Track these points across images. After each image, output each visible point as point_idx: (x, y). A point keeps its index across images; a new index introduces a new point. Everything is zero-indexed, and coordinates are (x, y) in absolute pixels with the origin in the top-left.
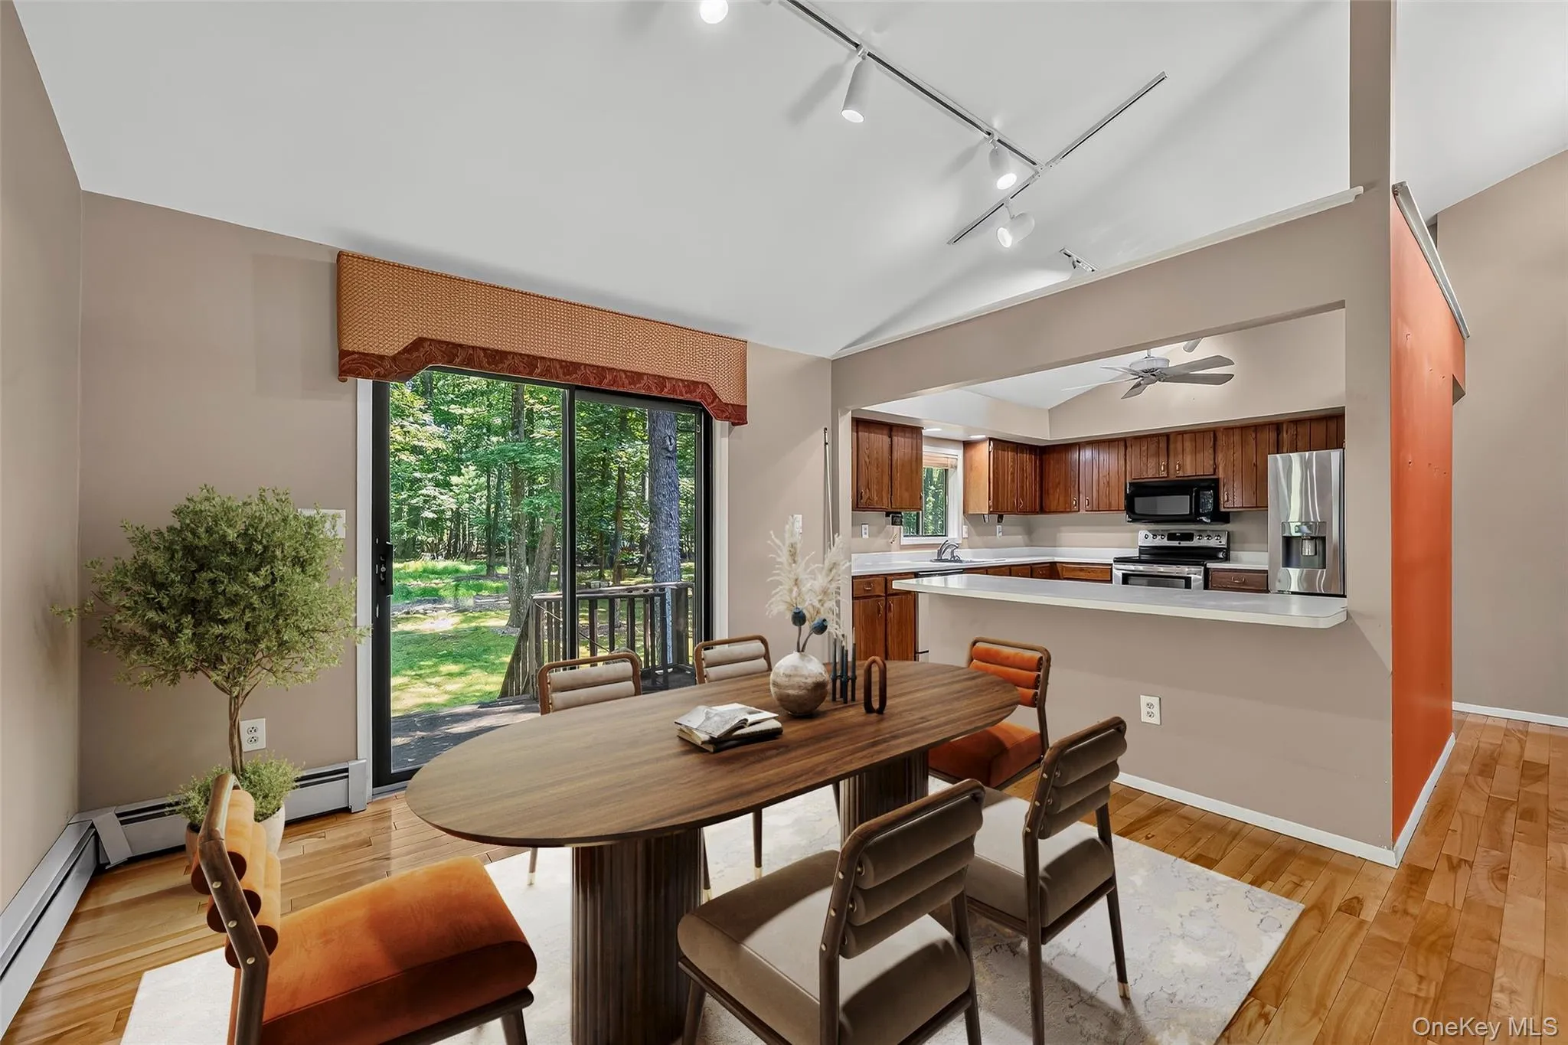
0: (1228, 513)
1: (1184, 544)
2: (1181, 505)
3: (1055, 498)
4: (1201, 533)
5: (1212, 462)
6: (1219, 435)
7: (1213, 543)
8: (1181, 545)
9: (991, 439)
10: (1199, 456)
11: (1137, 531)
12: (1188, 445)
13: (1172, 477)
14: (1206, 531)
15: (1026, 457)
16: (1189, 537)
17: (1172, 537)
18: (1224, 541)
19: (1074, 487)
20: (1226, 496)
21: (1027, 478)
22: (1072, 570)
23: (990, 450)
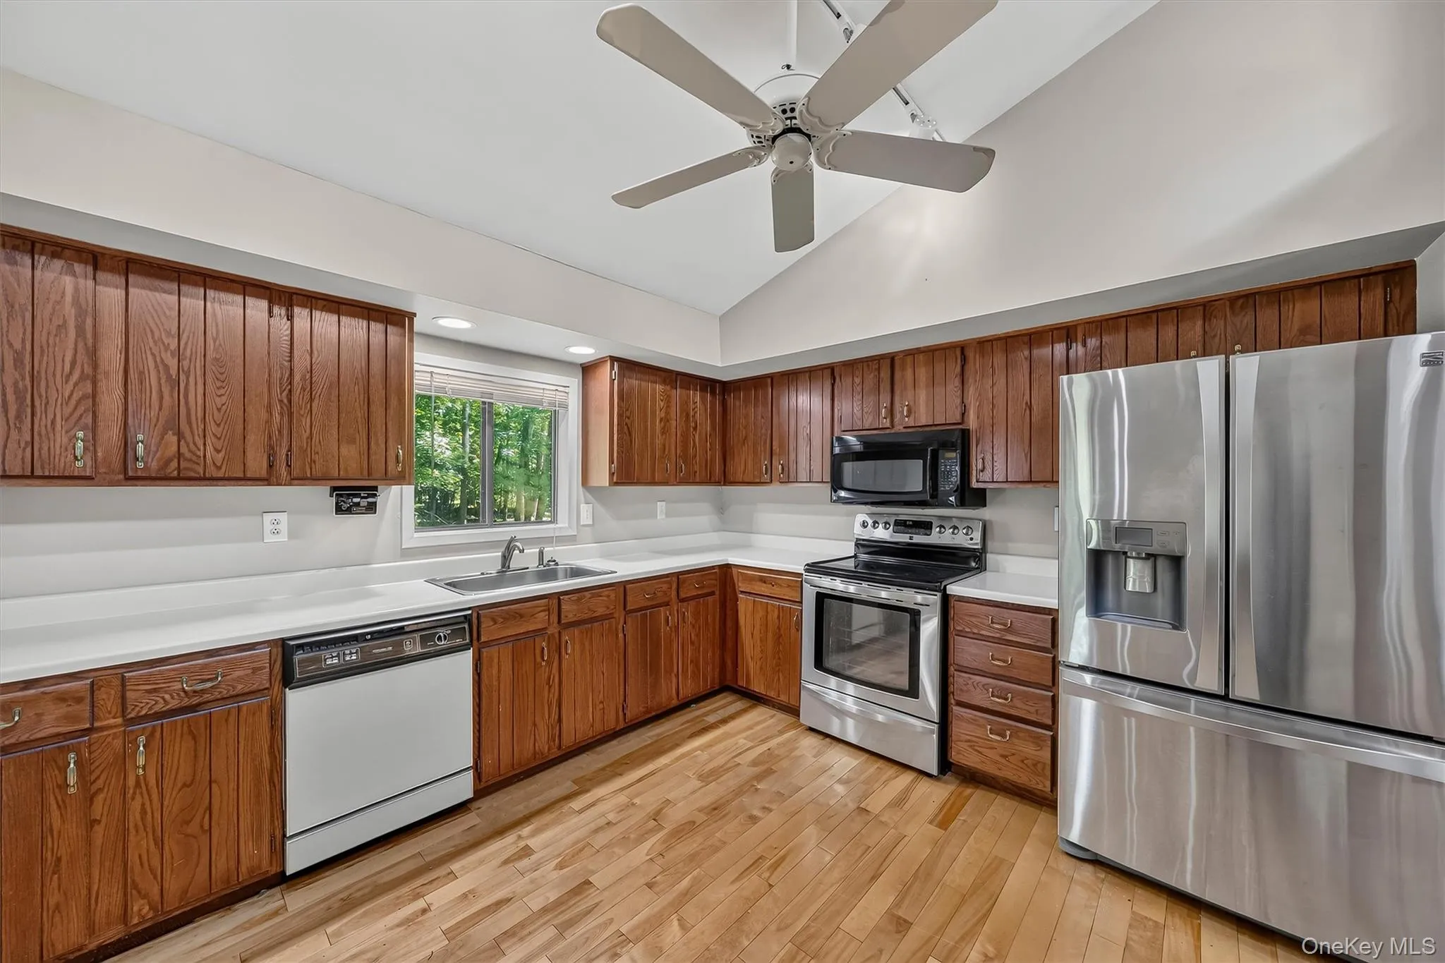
0: (984, 490)
1: (919, 539)
2: (912, 476)
3: (742, 462)
4: (943, 522)
5: (958, 401)
6: (970, 354)
7: (960, 539)
8: (914, 541)
9: (613, 359)
10: (939, 390)
11: (854, 515)
12: (922, 373)
13: (899, 428)
14: (950, 518)
15: (696, 397)
16: (925, 526)
17: (901, 525)
18: (977, 535)
19: (765, 443)
20: (980, 461)
21: (695, 428)
22: (751, 579)
23: (614, 378)
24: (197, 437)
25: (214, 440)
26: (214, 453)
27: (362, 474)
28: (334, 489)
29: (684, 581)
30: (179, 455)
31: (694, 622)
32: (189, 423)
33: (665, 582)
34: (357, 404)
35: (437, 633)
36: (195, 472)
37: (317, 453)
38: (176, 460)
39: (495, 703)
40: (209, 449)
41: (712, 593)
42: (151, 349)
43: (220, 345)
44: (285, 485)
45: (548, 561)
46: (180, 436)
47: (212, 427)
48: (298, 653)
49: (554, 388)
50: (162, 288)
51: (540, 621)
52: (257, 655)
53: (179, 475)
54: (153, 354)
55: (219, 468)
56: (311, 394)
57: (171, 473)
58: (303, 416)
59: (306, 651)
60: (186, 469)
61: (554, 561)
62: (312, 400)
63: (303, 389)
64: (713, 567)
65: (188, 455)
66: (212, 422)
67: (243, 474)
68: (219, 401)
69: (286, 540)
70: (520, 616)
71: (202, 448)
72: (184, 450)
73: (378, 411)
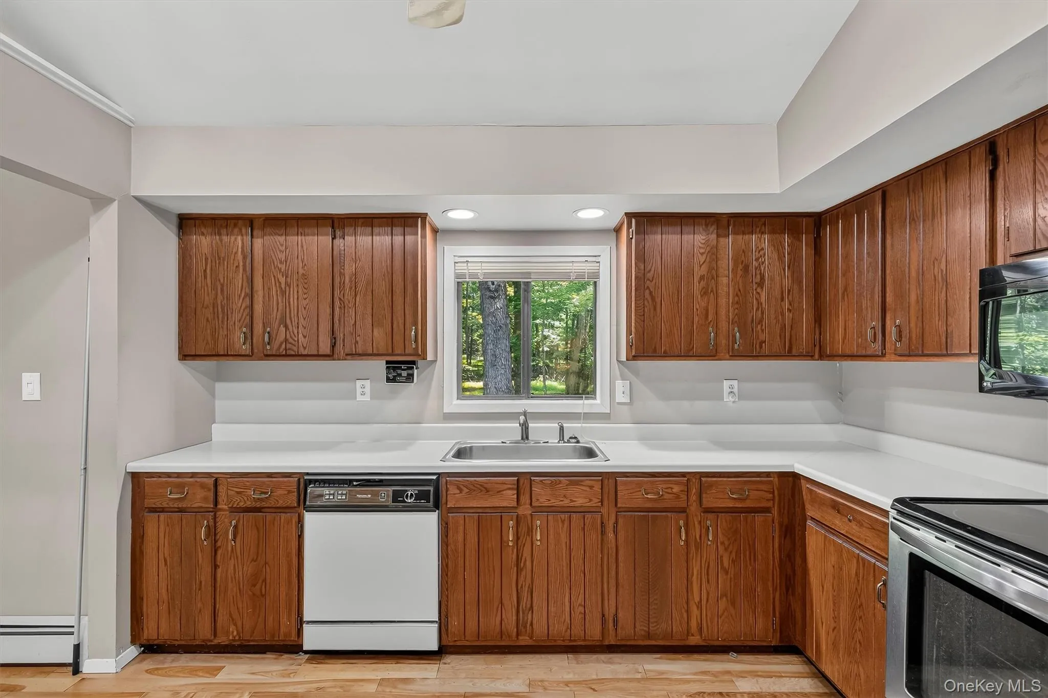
9: (630, 216)
19: (872, 294)
21: (761, 284)
22: (821, 502)
23: (631, 237)
24: (294, 328)
25: (303, 329)
26: (303, 338)
27: (387, 350)
28: (388, 362)
29: (711, 486)
30: (286, 340)
31: (727, 543)
32: (291, 318)
33: (677, 483)
34: (384, 295)
35: (407, 491)
36: (293, 350)
37: (359, 336)
38: (284, 343)
39: (461, 570)
40: (300, 335)
41: (767, 510)
42: (273, 272)
43: (305, 265)
44: (342, 360)
45: (571, 438)
46: (286, 327)
47: (301, 320)
48: (311, 486)
49: (584, 259)
50: (277, 233)
51: (508, 498)
52: (289, 482)
53: (286, 353)
54: (274, 276)
55: (305, 348)
56: (355, 292)
57: (282, 352)
58: (350, 308)
59: (316, 485)
60: (289, 349)
61: (575, 438)
62: (356, 296)
63: (351, 288)
64: (768, 474)
65: (291, 340)
66: (302, 317)
67: (317, 352)
68: (305, 302)
69: (369, 400)
70: (486, 490)
71: (297, 336)
72: (288, 336)
73: (398, 299)
